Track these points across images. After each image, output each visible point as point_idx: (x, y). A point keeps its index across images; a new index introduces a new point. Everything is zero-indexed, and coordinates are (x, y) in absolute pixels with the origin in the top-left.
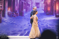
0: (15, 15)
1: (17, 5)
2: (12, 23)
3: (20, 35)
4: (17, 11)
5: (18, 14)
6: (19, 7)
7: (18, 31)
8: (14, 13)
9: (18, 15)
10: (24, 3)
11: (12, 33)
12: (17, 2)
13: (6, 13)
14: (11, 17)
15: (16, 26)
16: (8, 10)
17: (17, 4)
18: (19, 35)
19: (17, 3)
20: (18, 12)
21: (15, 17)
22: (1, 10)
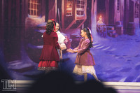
0: (114, 32)
1: (118, 9)
2: (107, 52)
3: (126, 81)
4: (118, 23)
5: (122, 29)
6: (125, 13)
7: (122, 71)
8: (113, 28)
9: (122, 32)
10: (137, 3)
12: (118, 1)
14: (105, 37)
16: (97, 20)
17: (118, 7)
18: (124, 79)
19: (118, 4)
20: (121, 25)
22: (82, 21)
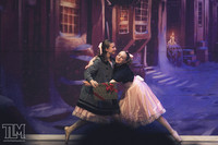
0: (194, 58)
3: (214, 134)
4: (200, 44)
11: (185, 124)
12: (200, 9)
13: (162, 50)
15: (199, 98)
20: (204, 47)
21: (193, 64)
